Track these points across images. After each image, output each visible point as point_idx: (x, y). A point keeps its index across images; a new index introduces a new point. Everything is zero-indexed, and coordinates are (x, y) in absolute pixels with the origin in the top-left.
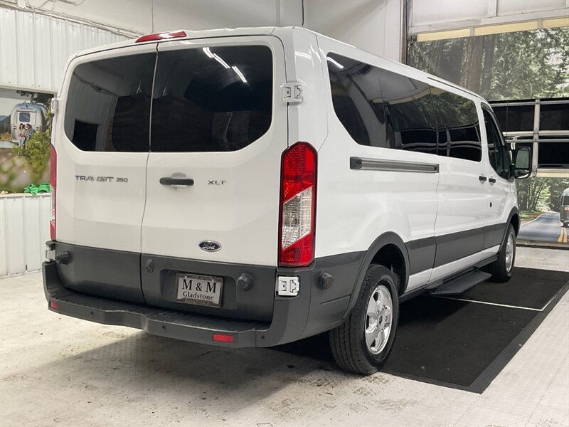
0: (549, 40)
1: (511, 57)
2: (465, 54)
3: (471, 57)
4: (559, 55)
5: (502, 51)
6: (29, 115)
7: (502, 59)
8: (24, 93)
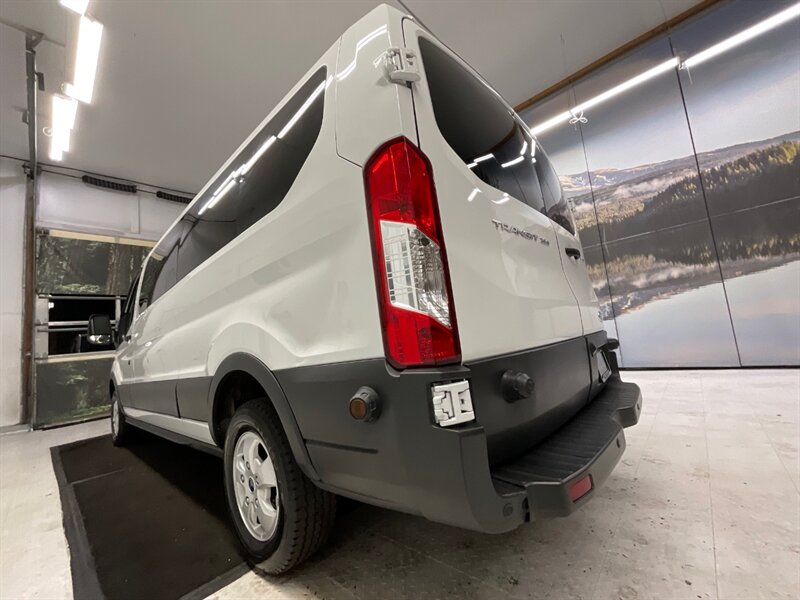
2: (113, 256)
3: (118, 259)
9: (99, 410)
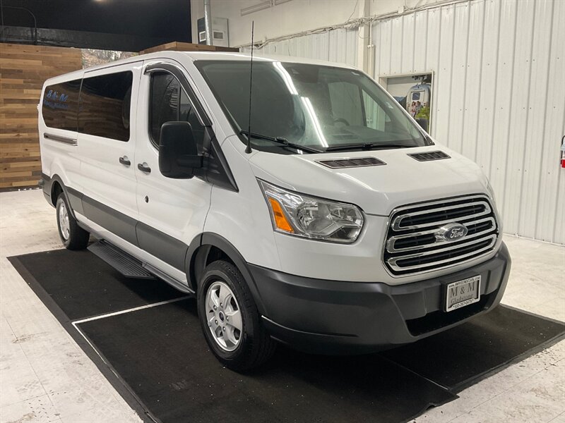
6: (419, 94)
8: (416, 77)
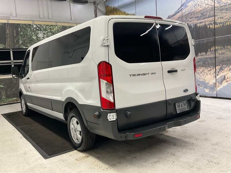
0: (38, 28)
1: (25, 33)
2: (7, 30)
3: (10, 31)
4: (42, 34)
5: (22, 30)
7: (22, 33)
9: (10, 100)
